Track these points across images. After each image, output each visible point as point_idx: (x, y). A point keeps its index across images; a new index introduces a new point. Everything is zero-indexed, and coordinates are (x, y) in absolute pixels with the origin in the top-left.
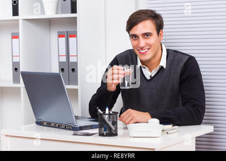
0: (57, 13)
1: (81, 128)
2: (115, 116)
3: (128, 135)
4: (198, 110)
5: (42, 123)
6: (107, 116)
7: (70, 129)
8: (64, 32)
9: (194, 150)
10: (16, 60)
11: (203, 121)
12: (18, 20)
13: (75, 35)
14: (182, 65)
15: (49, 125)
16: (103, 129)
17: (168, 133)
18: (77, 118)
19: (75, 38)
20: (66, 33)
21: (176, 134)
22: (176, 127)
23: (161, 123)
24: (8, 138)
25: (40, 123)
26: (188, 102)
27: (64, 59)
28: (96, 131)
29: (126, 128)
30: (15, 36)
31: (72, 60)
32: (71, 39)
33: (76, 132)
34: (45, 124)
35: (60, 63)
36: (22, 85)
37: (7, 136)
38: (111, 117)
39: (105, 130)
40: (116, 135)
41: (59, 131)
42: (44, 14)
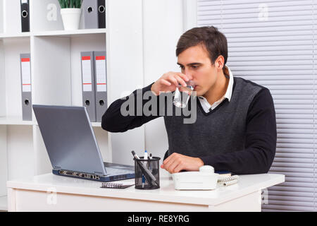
0: (80, 28)
1: (112, 179)
2: (156, 162)
3: (173, 187)
4: (265, 153)
5: (61, 172)
6: (146, 162)
7: (97, 180)
8: (90, 52)
9: (259, 210)
10: (26, 89)
11: (271, 168)
12: (29, 37)
13: (103, 57)
14: (251, 97)
15: (70, 174)
16: (140, 179)
17: (225, 184)
18: (106, 165)
19: (104, 61)
20: (92, 54)
21: (236, 185)
22: (236, 176)
23: (216, 172)
24: (17, 192)
25: (58, 172)
26: (253, 143)
27: (89, 88)
28: (132, 182)
29: (171, 178)
30: (25, 58)
31: (100, 89)
32: (98, 62)
33: (105, 184)
34: (65, 173)
35: (85, 94)
36: (34, 122)
37: (15, 189)
38: (151, 163)
39: (143, 181)
40: (158, 187)
41: (83, 182)
42: (63, 29)
